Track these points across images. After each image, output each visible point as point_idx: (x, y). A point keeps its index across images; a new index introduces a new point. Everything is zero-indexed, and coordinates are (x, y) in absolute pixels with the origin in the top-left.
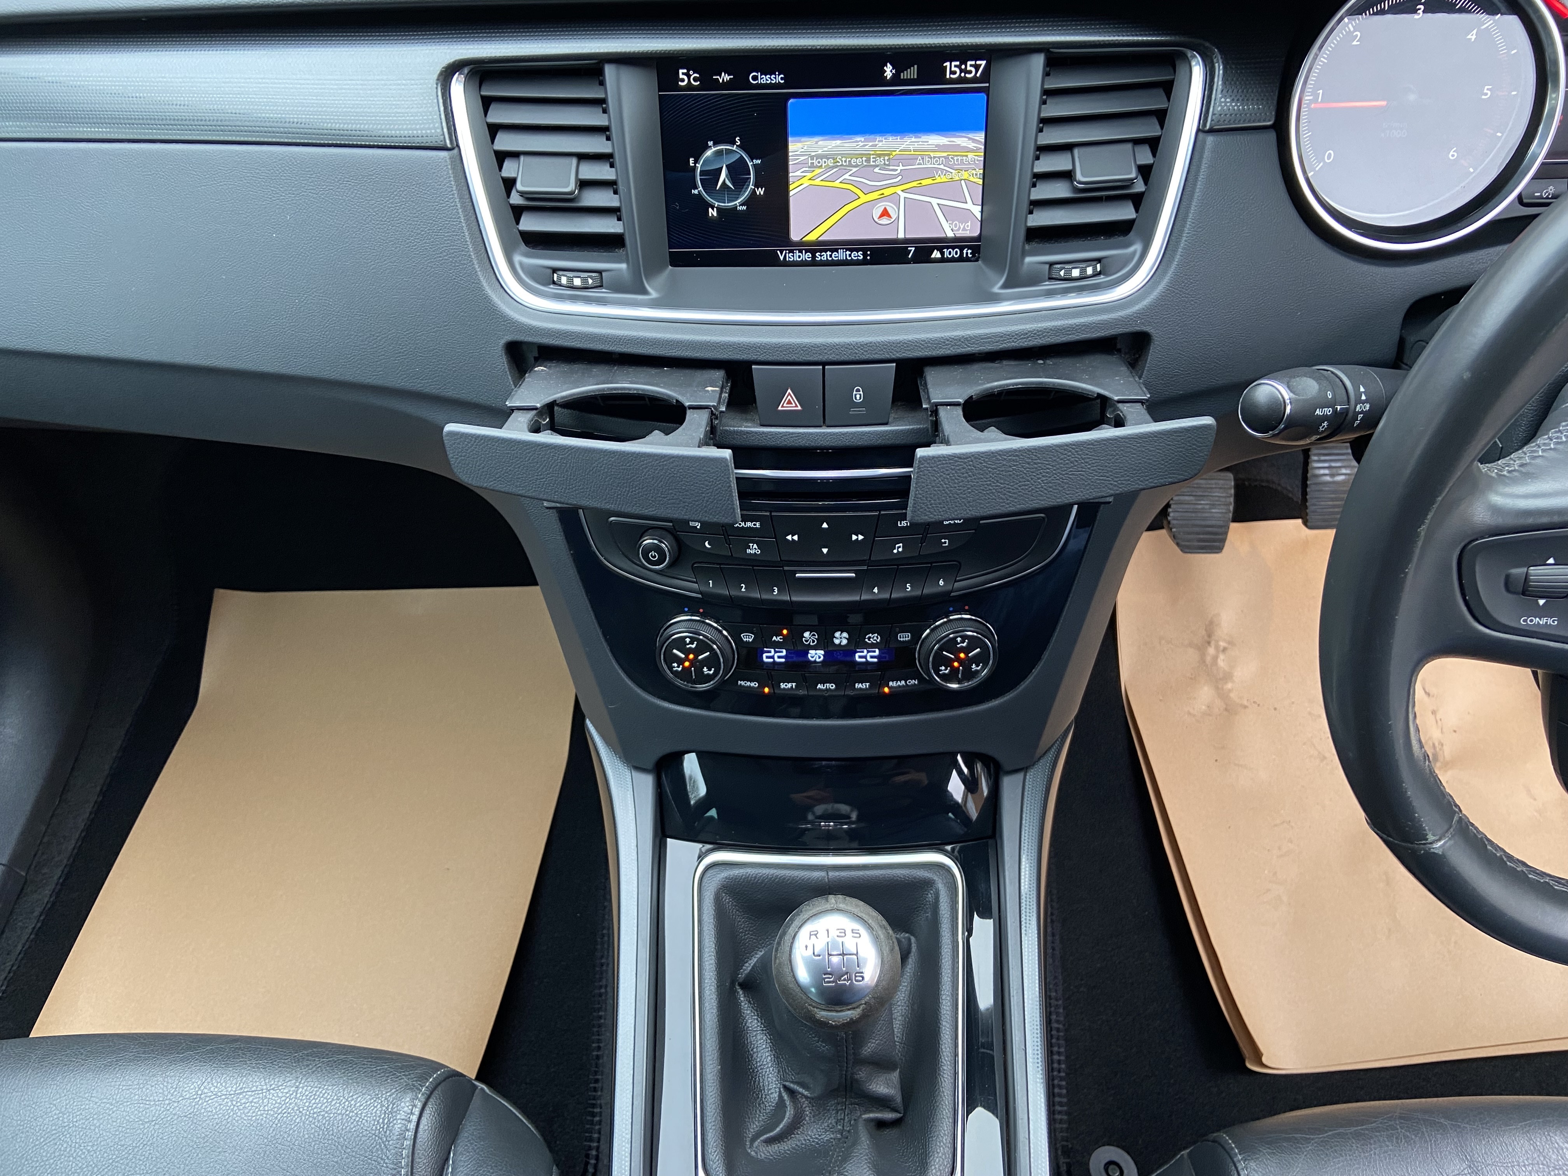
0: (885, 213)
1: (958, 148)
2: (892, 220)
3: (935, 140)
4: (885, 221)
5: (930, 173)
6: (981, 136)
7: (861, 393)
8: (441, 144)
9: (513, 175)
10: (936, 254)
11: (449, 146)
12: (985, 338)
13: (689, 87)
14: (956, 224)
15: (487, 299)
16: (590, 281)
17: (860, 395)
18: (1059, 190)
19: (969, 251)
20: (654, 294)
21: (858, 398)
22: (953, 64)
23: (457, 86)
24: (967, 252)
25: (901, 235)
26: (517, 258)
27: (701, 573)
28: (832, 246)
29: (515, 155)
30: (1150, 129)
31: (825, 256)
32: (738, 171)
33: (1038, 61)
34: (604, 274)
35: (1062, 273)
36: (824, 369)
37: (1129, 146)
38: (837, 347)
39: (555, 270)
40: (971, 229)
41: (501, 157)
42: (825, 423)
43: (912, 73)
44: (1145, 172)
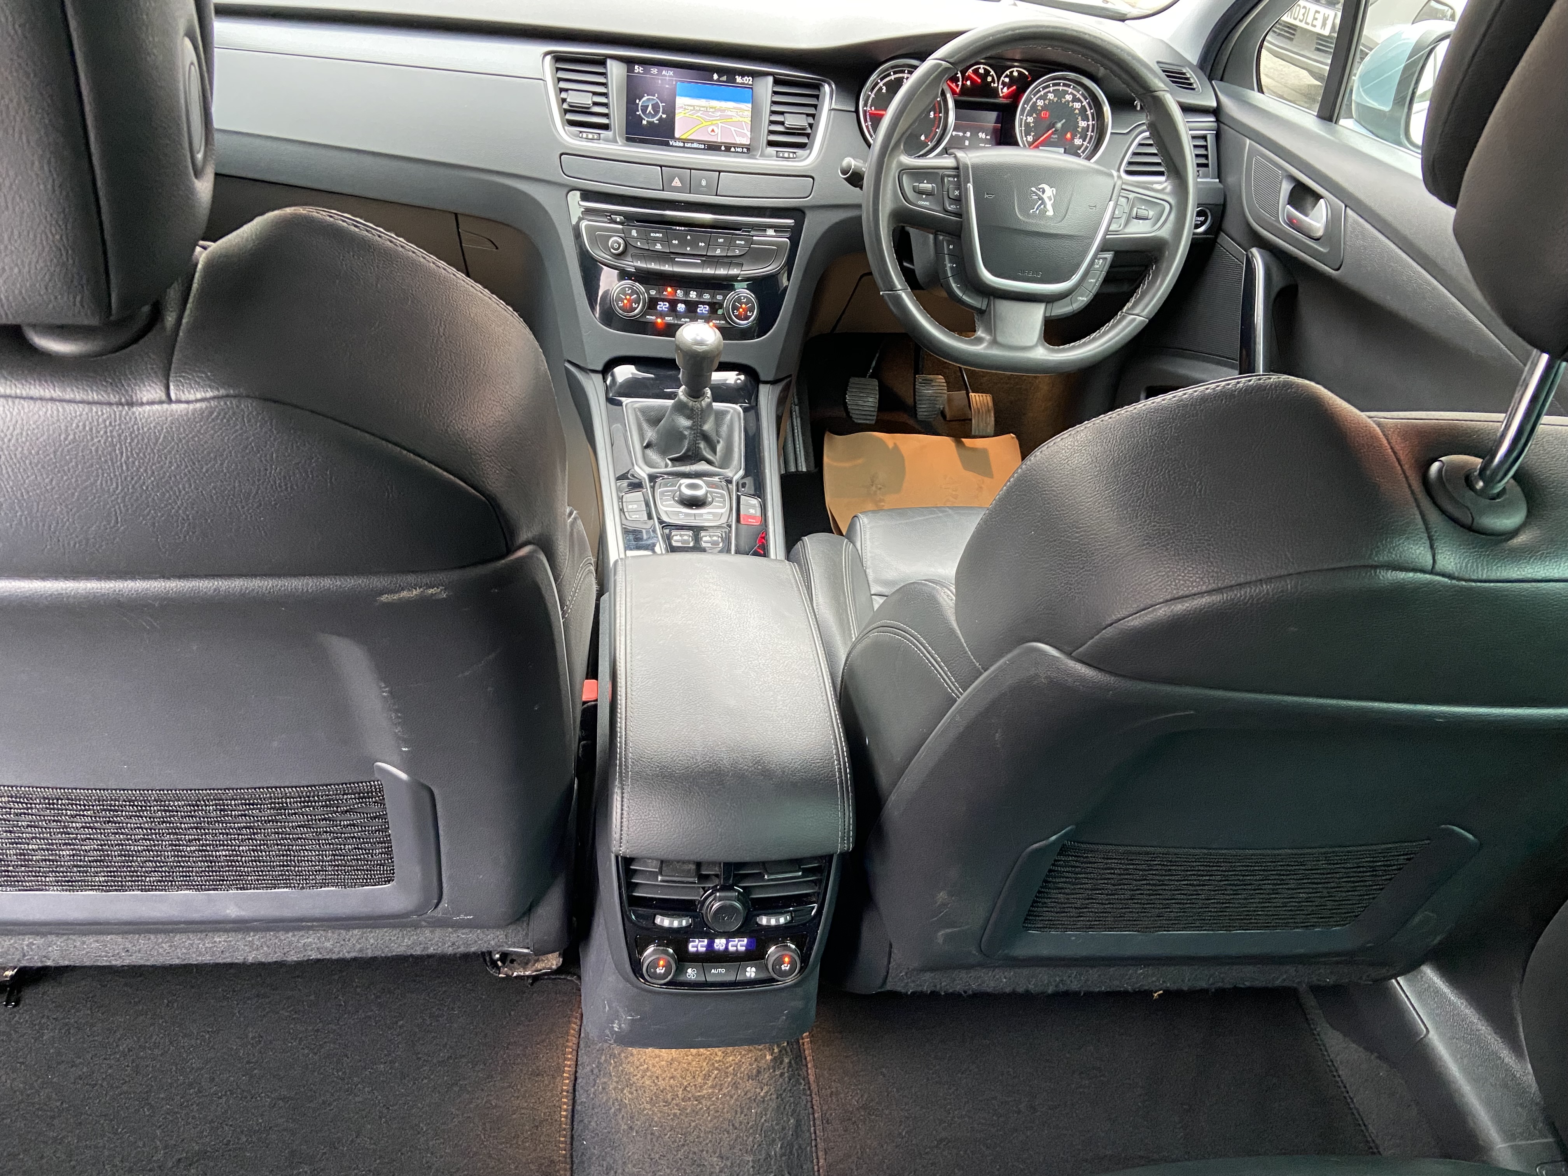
0: (713, 131)
1: (740, 109)
2: (716, 134)
3: (731, 104)
4: (713, 134)
5: (731, 117)
6: (750, 105)
7: (705, 182)
8: (540, 78)
9: (566, 97)
10: (733, 149)
11: (543, 79)
13: (639, 73)
14: (741, 138)
15: (555, 137)
16: (595, 137)
18: (780, 128)
20: (618, 143)
21: (703, 184)
22: (740, 77)
23: (548, 60)
24: (745, 150)
25: (719, 140)
26: (566, 127)
27: (636, 257)
28: (692, 141)
29: (566, 90)
30: (811, 111)
31: (689, 145)
32: (656, 107)
33: (770, 79)
34: (600, 136)
35: (781, 155)
36: (691, 172)
37: (805, 116)
39: (581, 133)
40: (746, 141)
41: (562, 90)
42: (690, 194)
43: (724, 78)
44: (811, 125)
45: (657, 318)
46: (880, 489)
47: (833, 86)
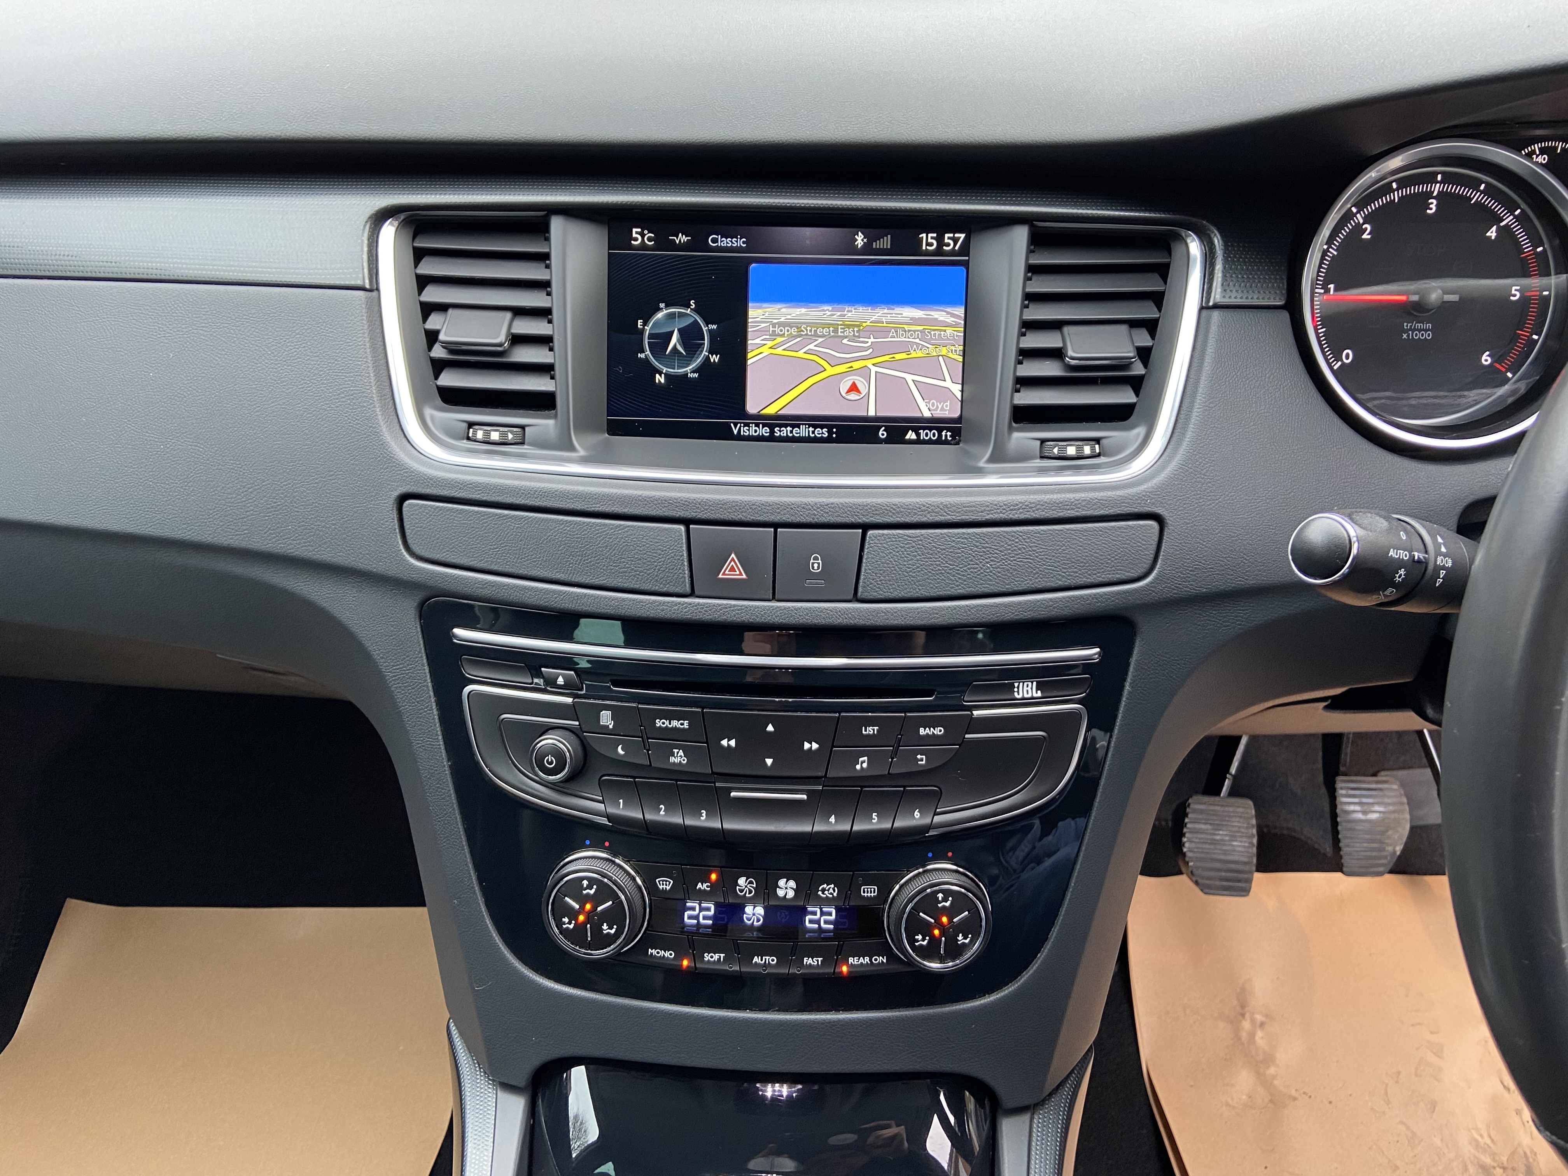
0: (854, 388)
1: (935, 322)
2: (862, 396)
3: (909, 312)
4: (853, 396)
5: (905, 348)
6: (960, 311)
7: (820, 561)
8: (359, 283)
9: (437, 327)
10: (911, 435)
11: (368, 286)
12: (968, 507)
13: (643, 246)
14: (933, 403)
15: (384, 445)
16: (510, 436)
17: (819, 564)
18: (1049, 369)
19: (949, 434)
20: (582, 453)
21: (816, 568)
22: (930, 235)
23: (389, 231)
24: (946, 435)
25: (872, 413)
26: (429, 412)
27: (610, 789)
28: (795, 421)
29: (443, 308)
30: (1146, 311)
31: (785, 432)
32: (691, 336)
33: (1020, 235)
34: (527, 429)
35: (1056, 450)
36: (776, 532)
37: (1124, 328)
38: (792, 506)
39: (471, 425)
40: (949, 410)
41: (428, 309)
42: (774, 598)
43: (886, 242)
44: (1144, 354)
45: (679, 957)
46: (1262, 1025)
47: (1217, 241)
